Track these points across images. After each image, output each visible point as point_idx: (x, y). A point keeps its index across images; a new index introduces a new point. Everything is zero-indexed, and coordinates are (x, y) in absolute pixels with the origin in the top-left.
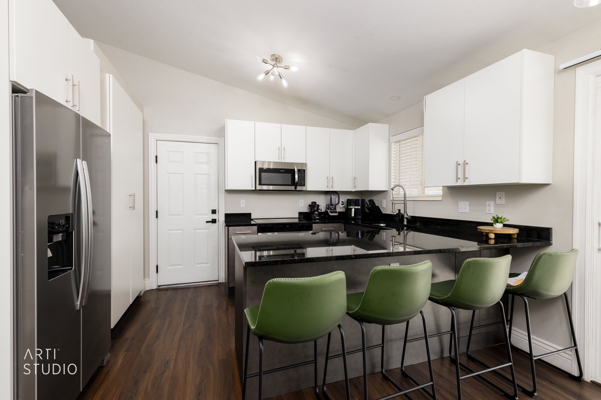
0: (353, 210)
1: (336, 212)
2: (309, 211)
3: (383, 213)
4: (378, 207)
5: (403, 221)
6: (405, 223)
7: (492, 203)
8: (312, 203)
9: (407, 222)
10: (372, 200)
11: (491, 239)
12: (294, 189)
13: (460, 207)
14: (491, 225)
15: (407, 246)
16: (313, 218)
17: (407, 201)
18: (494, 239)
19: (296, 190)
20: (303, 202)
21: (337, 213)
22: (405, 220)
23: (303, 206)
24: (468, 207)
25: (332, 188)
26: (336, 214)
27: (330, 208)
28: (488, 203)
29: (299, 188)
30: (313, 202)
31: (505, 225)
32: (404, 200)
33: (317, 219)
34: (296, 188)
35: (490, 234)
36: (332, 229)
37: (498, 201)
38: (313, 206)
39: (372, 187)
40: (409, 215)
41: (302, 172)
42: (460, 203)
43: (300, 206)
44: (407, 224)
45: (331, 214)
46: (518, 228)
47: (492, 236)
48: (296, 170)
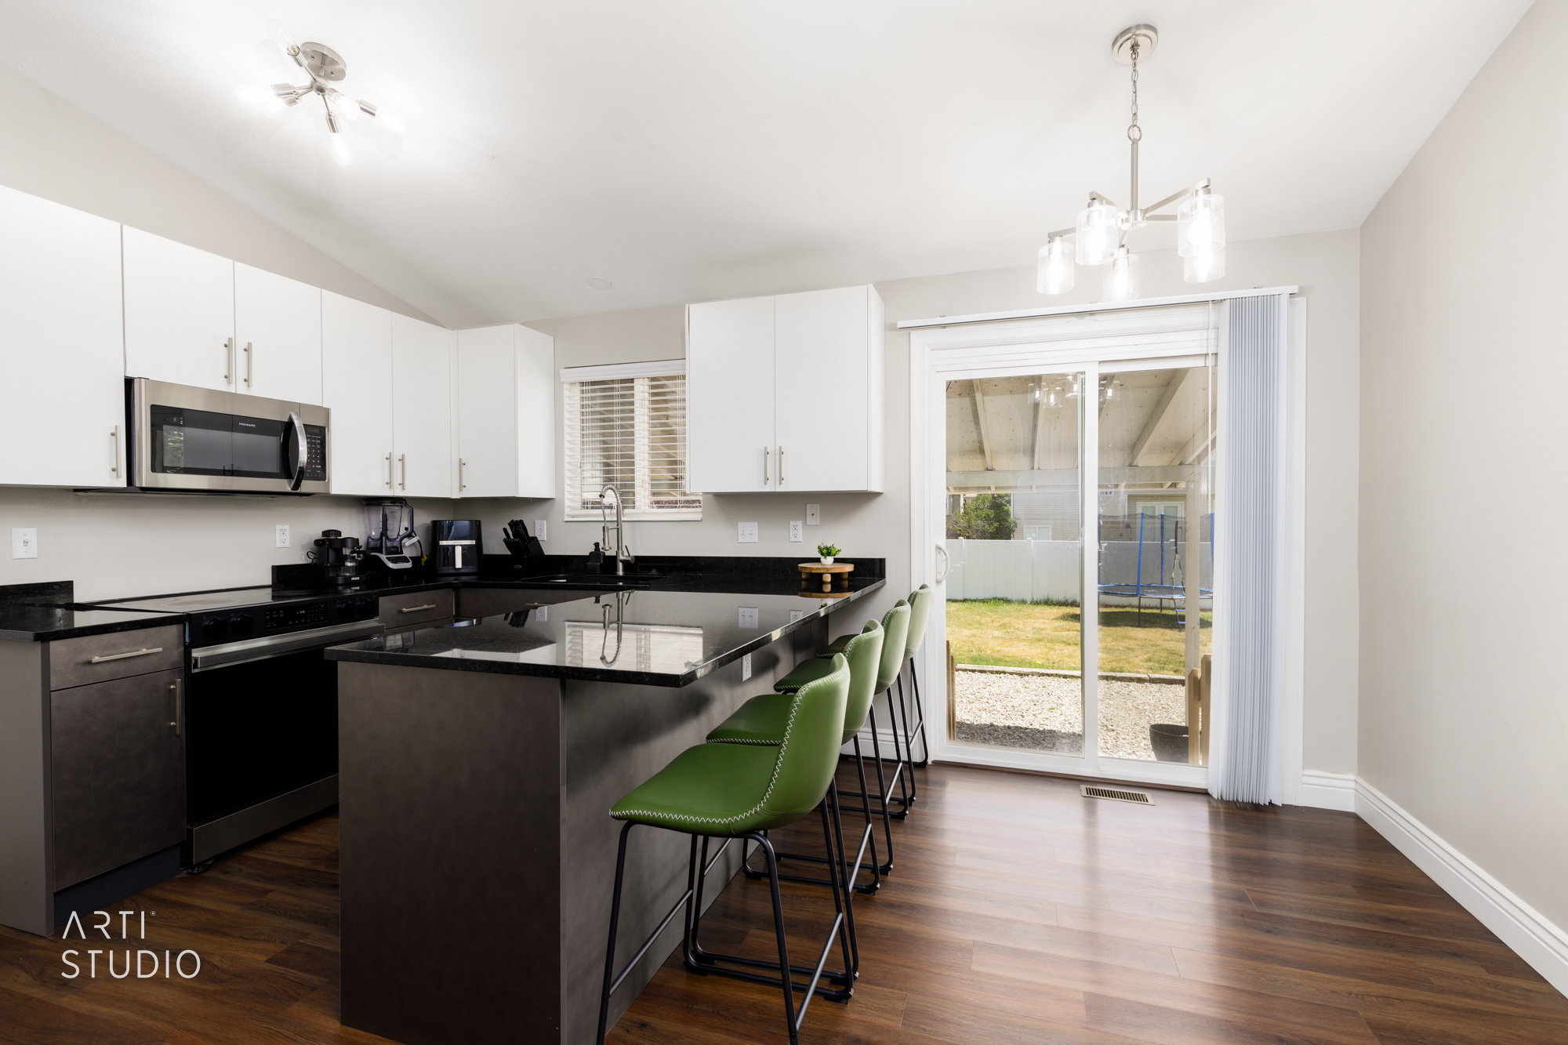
0: (458, 552)
1: (405, 560)
2: (310, 561)
3: (546, 554)
4: (535, 538)
5: (616, 569)
6: (621, 573)
7: (800, 523)
8: (326, 533)
9: (624, 570)
10: (521, 522)
11: (827, 583)
12: (289, 489)
13: (740, 532)
14: (818, 560)
15: (623, 625)
16: (340, 582)
17: (623, 523)
18: (831, 582)
19: (299, 491)
20: (287, 532)
21: (409, 561)
22: (620, 565)
23: (287, 544)
24: (755, 531)
25: (403, 489)
26: (409, 565)
27: (386, 547)
28: (792, 523)
29: (307, 486)
30: (329, 531)
31: (837, 561)
32: (617, 521)
33: (355, 583)
34: (297, 486)
35: (824, 576)
36: (426, 606)
37: (810, 521)
38: (329, 544)
39: (525, 490)
40: (631, 554)
41: (319, 436)
42: (741, 525)
43: (278, 544)
44: (625, 574)
45: (391, 565)
46: (851, 563)
47: (828, 578)
48: (298, 423)
